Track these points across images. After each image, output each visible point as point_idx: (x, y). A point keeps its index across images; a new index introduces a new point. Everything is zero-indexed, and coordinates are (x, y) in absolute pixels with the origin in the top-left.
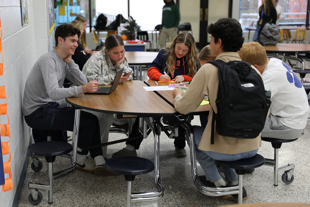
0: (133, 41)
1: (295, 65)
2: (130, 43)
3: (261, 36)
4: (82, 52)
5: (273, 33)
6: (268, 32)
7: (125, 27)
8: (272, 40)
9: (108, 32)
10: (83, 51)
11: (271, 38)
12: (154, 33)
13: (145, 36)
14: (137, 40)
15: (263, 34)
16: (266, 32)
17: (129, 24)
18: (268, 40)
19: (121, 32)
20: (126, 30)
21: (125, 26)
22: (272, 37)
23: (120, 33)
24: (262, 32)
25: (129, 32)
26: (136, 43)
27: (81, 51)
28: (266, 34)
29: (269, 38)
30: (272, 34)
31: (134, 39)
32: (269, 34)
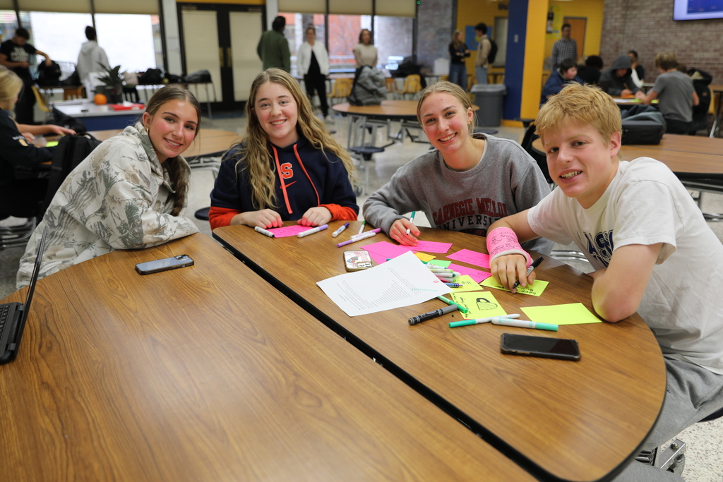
0: (119, 105)
1: (417, 137)
2: (117, 109)
3: (358, 89)
4: (18, 140)
5: (378, 83)
6: (370, 82)
7: (100, 79)
8: (376, 96)
9: (65, 90)
10: (20, 137)
11: (374, 93)
12: (149, 90)
13: (134, 95)
14: (127, 104)
15: (360, 85)
16: (366, 83)
17: (108, 74)
18: (370, 95)
19: (94, 89)
20: (103, 84)
21: (101, 77)
22: (375, 90)
23: (92, 91)
24: (359, 81)
25: (109, 88)
26: (129, 108)
27: (15, 138)
28: (365, 85)
29: (372, 92)
30: (376, 85)
31: (121, 102)
32: (372, 86)
